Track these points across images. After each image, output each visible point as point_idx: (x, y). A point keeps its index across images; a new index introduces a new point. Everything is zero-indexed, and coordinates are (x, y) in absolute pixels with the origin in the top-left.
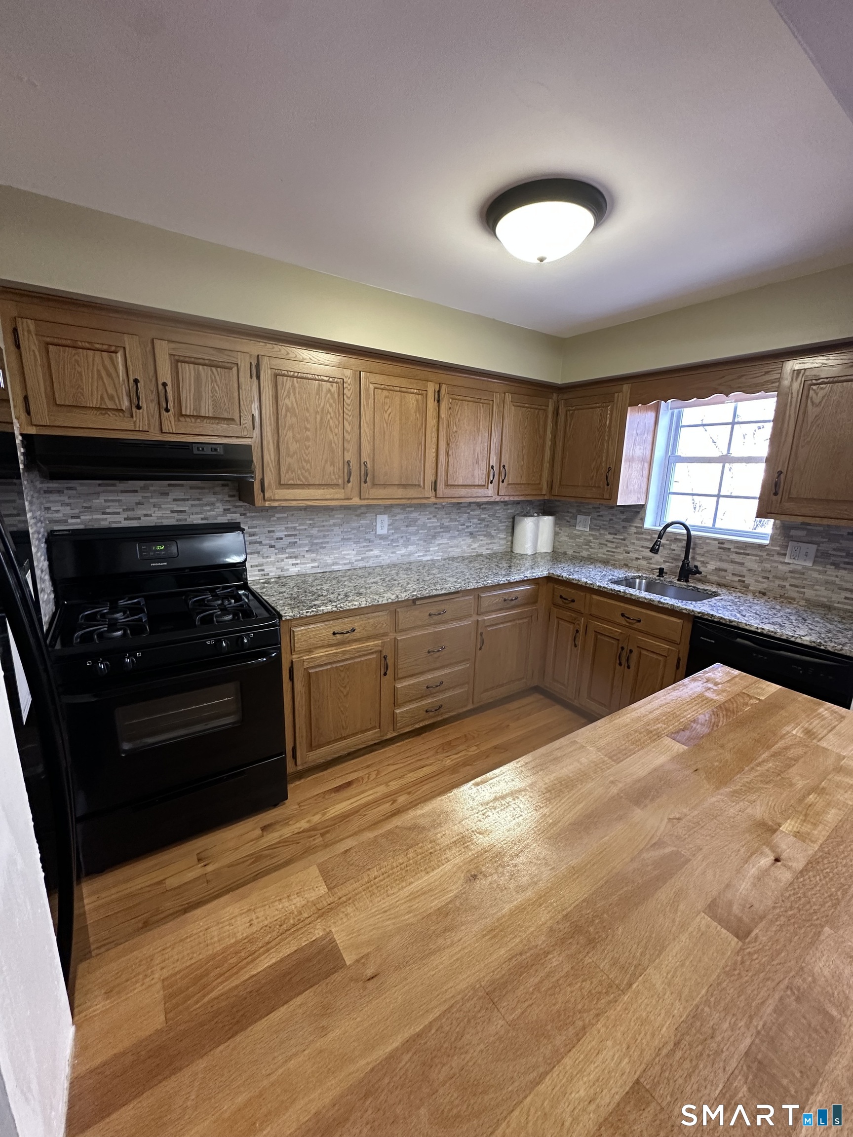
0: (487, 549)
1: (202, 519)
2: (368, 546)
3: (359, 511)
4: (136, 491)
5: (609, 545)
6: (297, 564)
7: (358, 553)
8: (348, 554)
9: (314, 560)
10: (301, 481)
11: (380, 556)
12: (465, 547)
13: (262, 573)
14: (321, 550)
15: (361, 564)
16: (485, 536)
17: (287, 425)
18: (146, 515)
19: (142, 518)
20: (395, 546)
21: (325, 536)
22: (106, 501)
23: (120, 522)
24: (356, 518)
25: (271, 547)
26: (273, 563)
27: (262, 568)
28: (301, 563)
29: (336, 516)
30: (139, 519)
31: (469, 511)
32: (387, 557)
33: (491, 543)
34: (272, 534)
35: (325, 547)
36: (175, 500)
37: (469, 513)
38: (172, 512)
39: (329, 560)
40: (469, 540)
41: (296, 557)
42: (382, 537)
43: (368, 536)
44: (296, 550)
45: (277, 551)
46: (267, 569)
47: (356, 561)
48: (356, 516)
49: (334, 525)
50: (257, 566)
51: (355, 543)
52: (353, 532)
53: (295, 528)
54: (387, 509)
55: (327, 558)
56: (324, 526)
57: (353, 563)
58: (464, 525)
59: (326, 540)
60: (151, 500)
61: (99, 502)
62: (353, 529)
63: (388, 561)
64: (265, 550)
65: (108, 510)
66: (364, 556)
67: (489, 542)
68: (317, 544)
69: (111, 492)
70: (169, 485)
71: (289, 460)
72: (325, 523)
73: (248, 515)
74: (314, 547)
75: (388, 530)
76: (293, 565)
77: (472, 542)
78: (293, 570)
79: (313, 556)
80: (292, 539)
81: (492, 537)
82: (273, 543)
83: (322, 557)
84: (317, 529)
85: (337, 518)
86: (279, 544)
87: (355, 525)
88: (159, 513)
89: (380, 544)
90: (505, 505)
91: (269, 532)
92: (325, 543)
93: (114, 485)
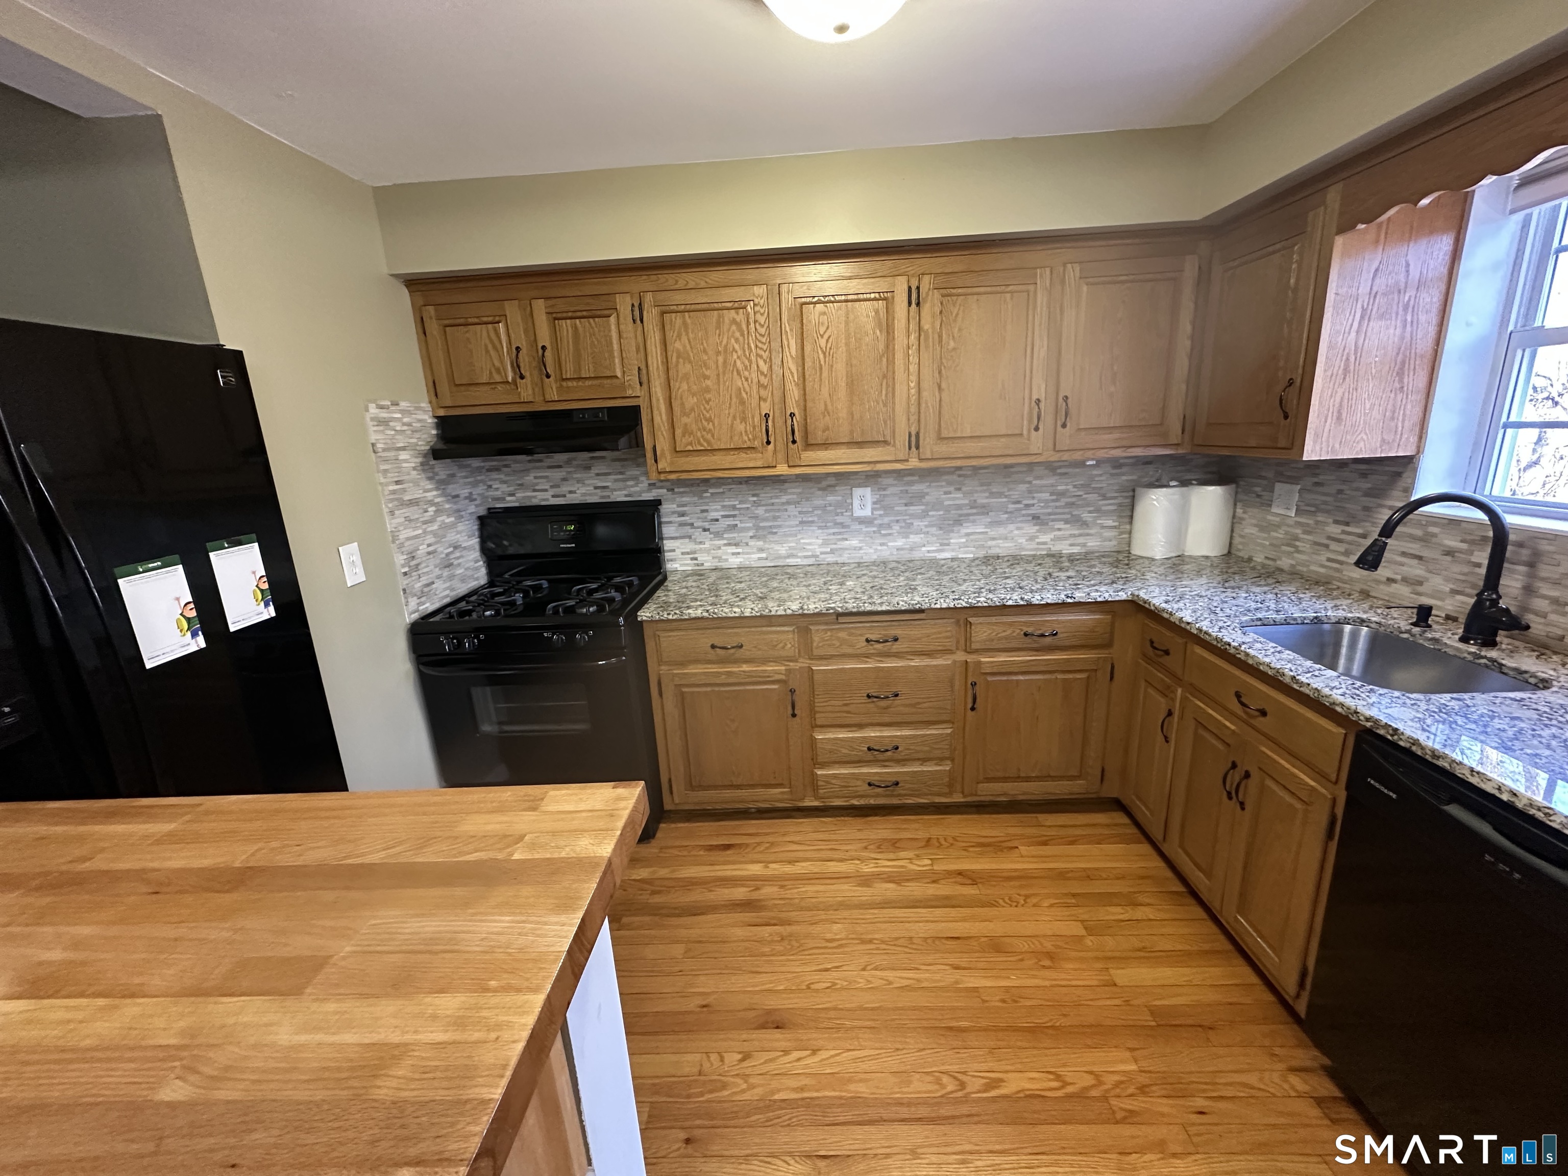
0: (1071, 545)
1: (626, 496)
2: (840, 533)
3: (824, 484)
4: (560, 467)
5: (1334, 546)
6: (739, 553)
7: (825, 543)
8: (810, 544)
9: (761, 550)
10: (702, 445)
11: (860, 548)
12: (1022, 540)
13: (695, 562)
14: (769, 536)
15: (830, 559)
16: (1066, 522)
17: (680, 375)
18: (571, 492)
19: (568, 495)
20: (885, 535)
21: (775, 518)
22: (536, 478)
23: (547, 500)
24: (820, 492)
25: (705, 530)
26: (708, 551)
27: (696, 556)
28: (743, 553)
29: (789, 491)
30: (564, 496)
31: (1028, 479)
32: (872, 551)
33: (1080, 535)
34: (705, 514)
35: (776, 533)
36: (598, 475)
37: (1030, 482)
38: (596, 488)
39: (783, 550)
40: (1032, 529)
41: (737, 545)
42: (862, 521)
43: (839, 519)
44: (736, 535)
45: (712, 536)
46: (702, 558)
47: (822, 553)
48: (820, 489)
49: (788, 503)
50: (688, 553)
51: (820, 528)
52: (816, 512)
53: (734, 507)
54: (871, 478)
55: (777, 547)
56: (773, 504)
57: (817, 556)
58: (1019, 502)
59: (776, 523)
60: (575, 476)
61: (530, 478)
62: (816, 508)
63: (875, 557)
64: (698, 534)
65: (537, 488)
66: (834, 546)
67: (1076, 532)
68: (764, 528)
69: (538, 468)
70: (592, 458)
71: (685, 420)
72: (773, 501)
73: (676, 490)
74: (761, 533)
75: (873, 509)
76: (733, 554)
77: (1038, 531)
78: (734, 561)
79: (760, 543)
80: (730, 521)
81: (1085, 524)
82: (707, 525)
83: (773, 545)
84: (764, 508)
85: (793, 493)
86: (714, 527)
87: (819, 502)
88: (583, 490)
89: (859, 531)
90: (1115, 467)
91: (703, 511)
92: (775, 527)
93: (540, 461)
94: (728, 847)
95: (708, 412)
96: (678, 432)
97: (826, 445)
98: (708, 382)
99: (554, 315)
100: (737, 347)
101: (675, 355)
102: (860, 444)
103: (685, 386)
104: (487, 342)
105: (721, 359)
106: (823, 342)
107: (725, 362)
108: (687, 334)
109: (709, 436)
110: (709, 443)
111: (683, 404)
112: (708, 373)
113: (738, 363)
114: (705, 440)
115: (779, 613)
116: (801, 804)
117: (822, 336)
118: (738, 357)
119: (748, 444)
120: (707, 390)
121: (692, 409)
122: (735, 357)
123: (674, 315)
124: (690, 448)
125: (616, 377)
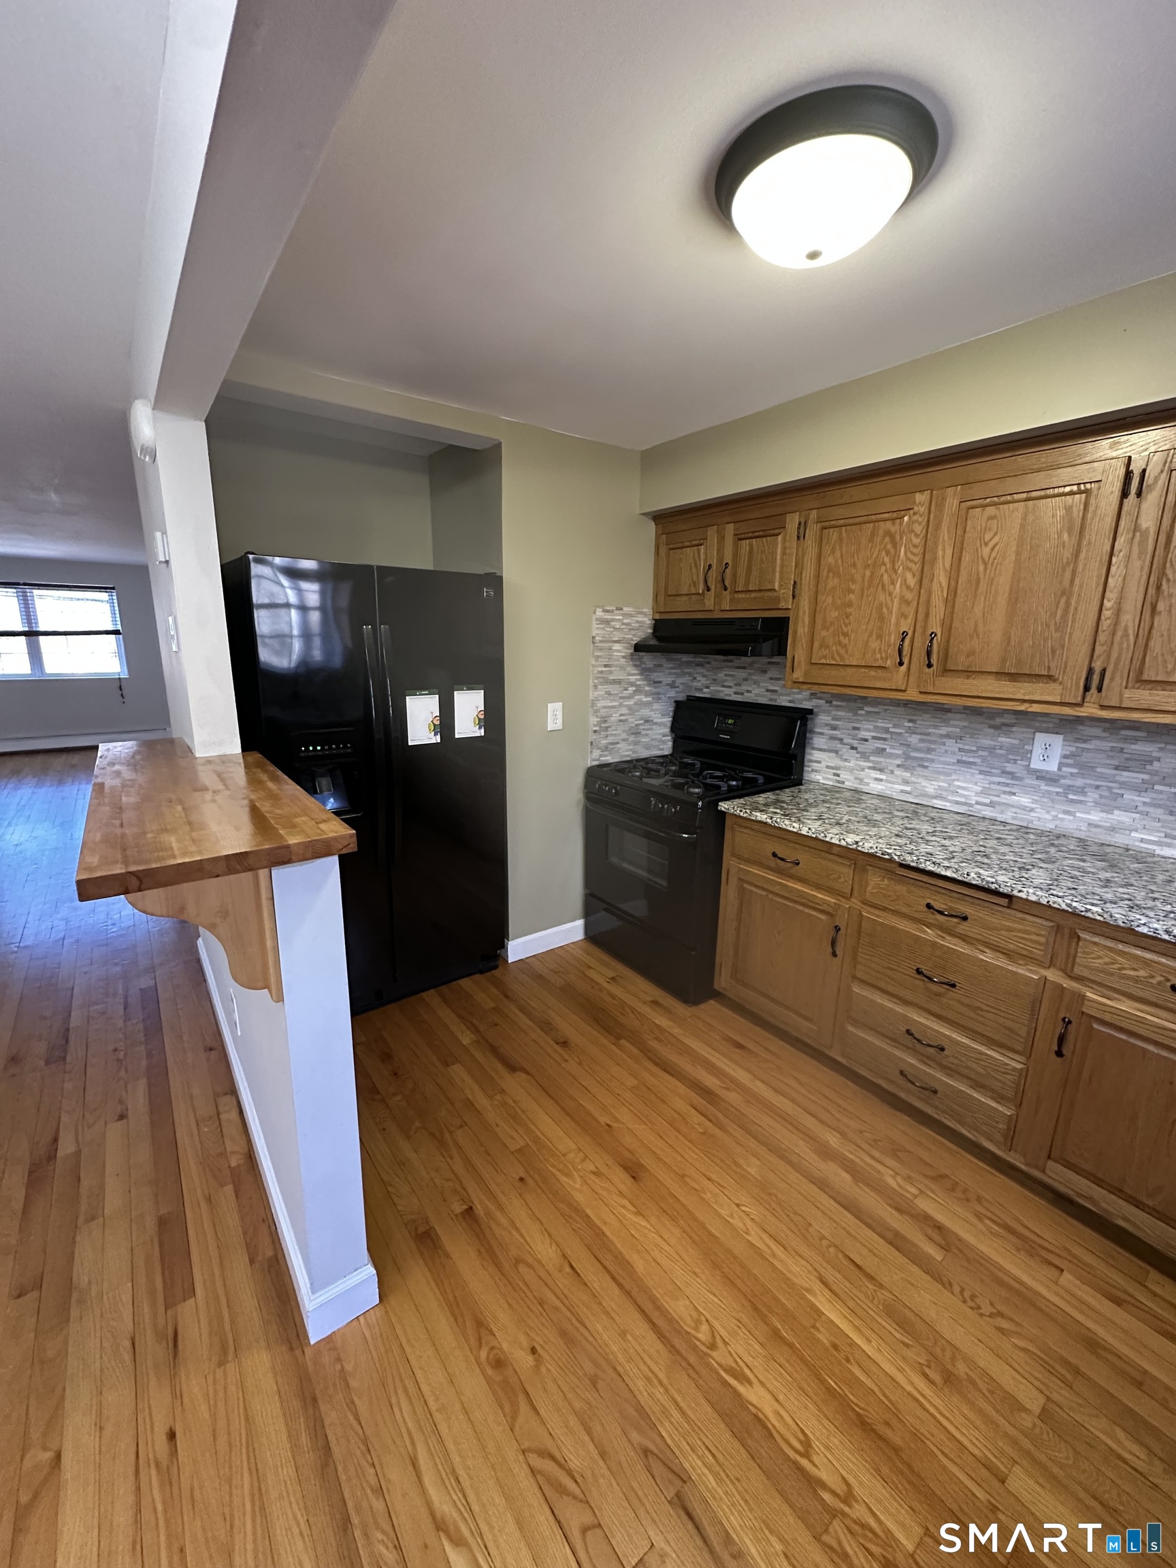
1: (790, 701)
2: (1007, 785)
3: (998, 721)
4: (744, 668)
6: (881, 780)
7: (984, 792)
8: (964, 789)
9: (906, 782)
10: (835, 660)
11: (1032, 810)
13: (837, 778)
14: (918, 769)
15: (988, 812)
17: (828, 588)
18: (748, 691)
19: (746, 694)
20: (1073, 801)
21: (929, 751)
22: (726, 675)
23: (730, 695)
24: (992, 731)
25: (853, 748)
26: (851, 770)
27: (838, 772)
28: (887, 781)
29: (952, 722)
30: (742, 694)
32: (1048, 817)
34: (856, 732)
35: (926, 767)
36: (771, 679)
38: (768, 690)
39: (930, 788)
41: (881, 770)
42: (1041, 776)
43: (1010, 767)
44: (882, 760)
45: (858, 755)
46: (844, 775)
47: (977, 803)
48: (991, 727)
49: (948, 736)
50: (832, 768)
51: (981, 772)
52: (980, 753)
53: (887, 730)
54: (1066, 725)
55: (924, 783)
56: (929, 734)
57: (971, 805)
59: (929, 756)
60: (754, 677)
61: (721, 675)
62: (980, 748)
63: (1051, 826)
64: (845, 750)
65: (726, 684)
66: (996, 799)
68: (915, 758)
69: (729, 667)
70: (770, 663)
71: (824, 633)
72: (930, 730)
73: (834, 703)
74: (909, 763)
75: (1061, 765)
76: (876, 779)
78: (876, 788)
79: (907, 775)
80: (879, 744)
82: (855, 743)
83: (920, 780)
84: (919, 737)
85: (956, 726)
86: (861, 748)
87: (987, 742)
88: (756, 691)
89: (1036, 789)
91: (855, 728)
92: (928, 760)
93: (731, 661)
94: (740, 1046)
95: (846, 626)
96: (816, 645)
97: (968, 673)
98: (852, 596)
99: (739, 536)
100: (887, 560)
101: (826, 569)
102: (1014, 677)
103: (830, 600)
104: (692, 561)
105: (868, 573)
106: (986, 551)
107: (872, 574)
108: (841, 550)
109: (842, 651)
110: (842, 658)
111: (824, 620)
112: (853, 587)
113: (885, 577)
114: (839, 654)
115: (833, 841)
116: (827, 1052)
117: (986, 544)
118: (886, 571)
119: (880, 663)
120: (850, 604)
121: (832, 624)
122: (883, 568)
123: (832, 530)
124: (824, 661)
125: (774, 590)
